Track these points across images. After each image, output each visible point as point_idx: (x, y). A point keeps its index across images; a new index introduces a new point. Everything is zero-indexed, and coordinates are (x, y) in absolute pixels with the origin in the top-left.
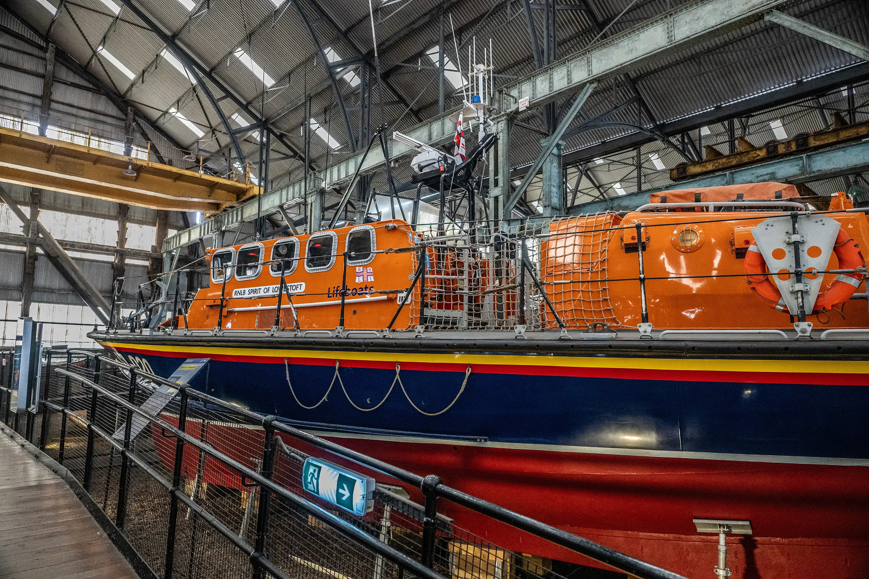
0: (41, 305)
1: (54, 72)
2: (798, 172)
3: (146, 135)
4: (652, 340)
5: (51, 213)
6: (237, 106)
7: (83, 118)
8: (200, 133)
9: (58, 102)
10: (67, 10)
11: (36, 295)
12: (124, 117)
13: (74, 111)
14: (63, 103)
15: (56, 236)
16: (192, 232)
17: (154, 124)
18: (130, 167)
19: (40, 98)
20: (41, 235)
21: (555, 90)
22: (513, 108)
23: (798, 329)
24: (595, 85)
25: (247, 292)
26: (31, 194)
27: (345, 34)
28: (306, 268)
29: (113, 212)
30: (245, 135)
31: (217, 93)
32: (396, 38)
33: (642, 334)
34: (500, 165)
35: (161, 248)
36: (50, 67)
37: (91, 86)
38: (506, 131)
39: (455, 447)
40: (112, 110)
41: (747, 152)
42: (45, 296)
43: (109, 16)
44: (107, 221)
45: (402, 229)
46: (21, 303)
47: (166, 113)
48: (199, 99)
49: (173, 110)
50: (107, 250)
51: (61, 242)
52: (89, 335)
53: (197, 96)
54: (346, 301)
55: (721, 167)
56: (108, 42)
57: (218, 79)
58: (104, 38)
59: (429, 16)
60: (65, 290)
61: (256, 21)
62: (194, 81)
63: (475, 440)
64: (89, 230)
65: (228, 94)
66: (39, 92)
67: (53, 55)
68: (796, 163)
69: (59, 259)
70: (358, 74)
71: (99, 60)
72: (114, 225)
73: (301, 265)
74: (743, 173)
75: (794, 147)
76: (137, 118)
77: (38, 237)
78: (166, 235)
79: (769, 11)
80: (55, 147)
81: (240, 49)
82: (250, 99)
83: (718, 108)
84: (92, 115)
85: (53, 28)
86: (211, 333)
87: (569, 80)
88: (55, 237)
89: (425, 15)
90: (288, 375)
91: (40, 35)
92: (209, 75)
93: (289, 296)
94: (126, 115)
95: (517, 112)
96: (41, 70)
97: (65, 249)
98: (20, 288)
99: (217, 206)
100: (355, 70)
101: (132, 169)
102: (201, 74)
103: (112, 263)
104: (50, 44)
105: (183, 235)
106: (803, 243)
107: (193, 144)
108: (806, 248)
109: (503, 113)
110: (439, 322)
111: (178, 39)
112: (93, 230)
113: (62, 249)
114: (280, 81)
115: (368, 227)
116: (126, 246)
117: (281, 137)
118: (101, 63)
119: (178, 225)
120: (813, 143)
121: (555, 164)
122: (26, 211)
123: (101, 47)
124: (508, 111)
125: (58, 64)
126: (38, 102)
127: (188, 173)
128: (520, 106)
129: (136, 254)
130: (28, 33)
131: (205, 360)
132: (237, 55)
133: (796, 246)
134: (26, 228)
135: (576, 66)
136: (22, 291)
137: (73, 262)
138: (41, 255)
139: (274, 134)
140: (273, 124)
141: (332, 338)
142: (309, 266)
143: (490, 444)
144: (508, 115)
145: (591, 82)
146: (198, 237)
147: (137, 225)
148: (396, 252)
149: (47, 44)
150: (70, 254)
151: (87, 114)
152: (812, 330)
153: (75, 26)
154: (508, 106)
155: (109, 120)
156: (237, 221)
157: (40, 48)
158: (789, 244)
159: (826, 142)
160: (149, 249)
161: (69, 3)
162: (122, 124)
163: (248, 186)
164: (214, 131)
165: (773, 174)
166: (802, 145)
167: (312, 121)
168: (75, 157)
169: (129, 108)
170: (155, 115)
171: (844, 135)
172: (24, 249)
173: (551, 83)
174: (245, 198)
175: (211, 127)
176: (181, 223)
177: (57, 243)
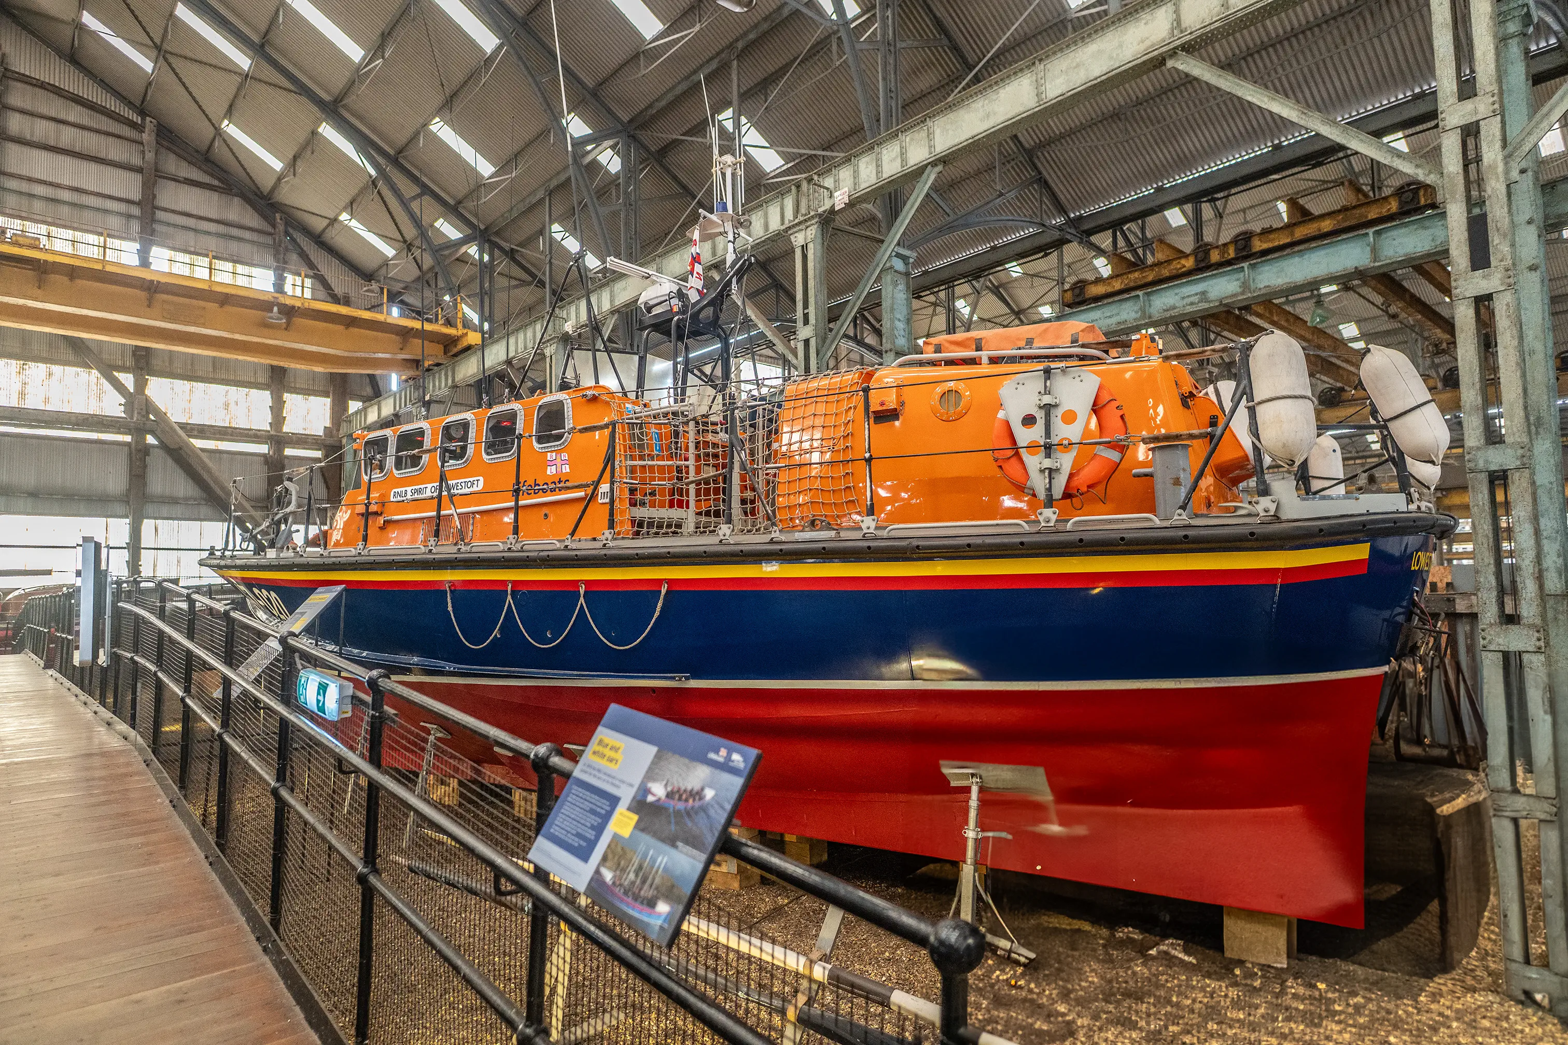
0: (159, 522)
1: (156, 163)
2: (1239, 290)
3: (307, 256)
4: (876, 539)
5: (166, 382)
6: (441, 209)
7: (208, 233)
8: (390, 252)
9: (165, 210)
10: (170, 65)
11: (150, 508)
12: (270, 230)
13: (191, 222)
14: (173, 212)
15: (176, 416)
16: (383, 404)
17: (319, 240)
18: (275, 309)
19: (138, 204)
20: (152, 417)
21: (885, 176)
22: (827, 206)
23: (1041, 518)
24: (939, 168)
25: (409, 493)
26: (134, 354)
27: (594, 94)
28: (485, 456)
29: (262, 378)
30: (457, 251)
31: (409, 189)
32: (670, 97)
33: (865, 531)
34: (811, 293)
35: (338, 430)
36: (150, 156)
37: (216, 183)
38: (819, 240)
39: (653, 690)
40: (251, 219)
41: (1168, 262)
42: (165, 510)
43: (235, 73)
44: (254, 391)
45: (604, 398)
46: (127, 521)
47: (334, 221)
48: (382, 198)
49: (344, 217)
50: (256, 436)
51: (183, 426)
52: (202, 563)
53: (379, 192)
54: (521, 503)
55: (1132, 284)
56: (236, 114)
57: (408, 166)
58: (231, 106)
59: (716, 61)
60: (195, 500)
61: (459, 76)
62: (373, 172)
63: (673, 678)
64: (227, 406)
65: (426, 190)
66: (136, 195)
67: (153, 136)
68: (1236, 276)
69: (182, 452)
70: (618, 153)
71: (224, 140)
72: (265, 397)
73: (477, 452)
74: (1163, 294)
75: (1231, 253)
76: (291, 231)
77: (148, 419)
78: (346, 409)
79: (1173, 53)
80: (159, 282)
81: (437, 119)
82: (460, 196)
83: (1159, 190)
84: (221, 229)
85: (149, 93)
86: (353, 552)
87: (904, 160)
88: (174, 419)
89: (711, 59)
90: (450, 605)
91: (130, 104)
92: (395, 161)
93: (451, 497)
94: (274, 226)
95: (832, 211)
96: (136, 161)
97: (190, 436)
98: (125, 499)
99: (416, 363)
100: (613, 147)
101: (280, 312)
102: (380, 160)
103: (264, 455)
104: (148, 119)
105: (370, 410)
106: (1056, 406)
107: (380, 267)
108: (1059, 412)
109: (812, 213)
110: (651, 525)
111: (344, 106)
112: (232, 406)
113: (186, 438)
114: (503, 168)
115: (562, 396)
116: (285, 429)
117: (511, 255)
118: (228, 146)
119: (364, 394)
120: (1258, 245)
121: (901, 287)
122: (128, 380)
123: (226, 122)
124: (820, 210)
125: (163, 150)
126: (136, 211)
127: (366, 315)
128: (837, 201)
129: (301, 440)
130: (112, 104)
131: (339, 588)
132: (433, 128)
133: (1048, 409)
134: (129, 406)
135: (912, 139)
136: (128, 502)
137: (204, 456)
138: (153, 446)
139: (501, 249)
140: (497, 233)
141: (503, 551)
142: (488, 454)
143: (694, 684)
144: (820, 215)
145: (934, 164)
146: (392, 411)
147: (300, 396)
148: (581, 431)
149: (143, 120)
150: (198, 443)
151: (212, 227)
152: (1057, 521)
153: (183, 89)
154: (821, 202)
155: (247, 235)
156: (446, 385)
157: (132, 125)
158: (1040, 407)
159: (1276, 244)
160: (321, 433)
161: (171, 53)
162: (269, 240)
163: (460, 333)
164: (409, 247)
165: (1204, 293)
166: (1244, 249)
167: (556, 227)
168: (191, 297)
169: (278, 216)
170: (318, 225)
171: (1300, 232)
172: (128, 438)
173: (879, 166)
174: (455, 350)
175: (405, 241)
176: (369, 391)
177: (178, 428)
